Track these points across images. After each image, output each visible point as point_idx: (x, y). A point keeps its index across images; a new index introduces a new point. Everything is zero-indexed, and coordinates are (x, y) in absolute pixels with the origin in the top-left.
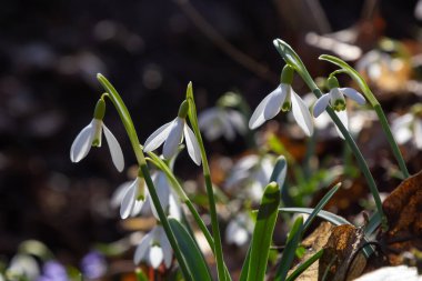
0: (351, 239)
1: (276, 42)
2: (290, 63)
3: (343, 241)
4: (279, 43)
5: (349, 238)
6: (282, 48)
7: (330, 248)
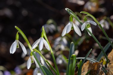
0: (99, 67)
1: (66, 9)
2: (72, 15)
3: (96, 67)
4: (67, 9)
5: (98, 66)
6: (68, 11)
7: (92, 70)
